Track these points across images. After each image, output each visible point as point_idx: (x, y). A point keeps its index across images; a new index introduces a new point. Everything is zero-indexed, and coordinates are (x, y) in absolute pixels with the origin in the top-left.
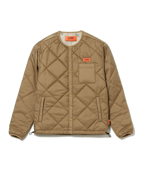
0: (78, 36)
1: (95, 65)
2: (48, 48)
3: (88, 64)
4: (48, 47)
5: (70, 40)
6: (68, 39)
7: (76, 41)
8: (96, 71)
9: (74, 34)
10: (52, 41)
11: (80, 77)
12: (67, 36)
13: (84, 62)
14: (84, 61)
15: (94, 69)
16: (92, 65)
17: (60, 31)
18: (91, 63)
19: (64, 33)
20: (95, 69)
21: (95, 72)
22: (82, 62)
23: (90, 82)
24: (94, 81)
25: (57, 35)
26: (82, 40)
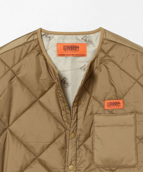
0: (90, 42)
1: (135, 118)
2: (10, 71)
3: (118, 117)
4: (10, 69)
5: (69, 52)
6: (65, 49)
7: (84, 55)
8: (138, 135)
9: (80, 37)
10: (23, 54)
11: (95, 152)
12: (61, 42)
13: (106, 112)
14: (106, 107)
15: (134, 127)
16: (129, 119)
17: (41, 30)
18: (125, 114)
19: (52, 35)
20: (136, 129)
21: (136, 137)
22: (101, 110)
23: (124, 163)
24: (134, 162)
25: (36, 37)
26: (101, 50)
